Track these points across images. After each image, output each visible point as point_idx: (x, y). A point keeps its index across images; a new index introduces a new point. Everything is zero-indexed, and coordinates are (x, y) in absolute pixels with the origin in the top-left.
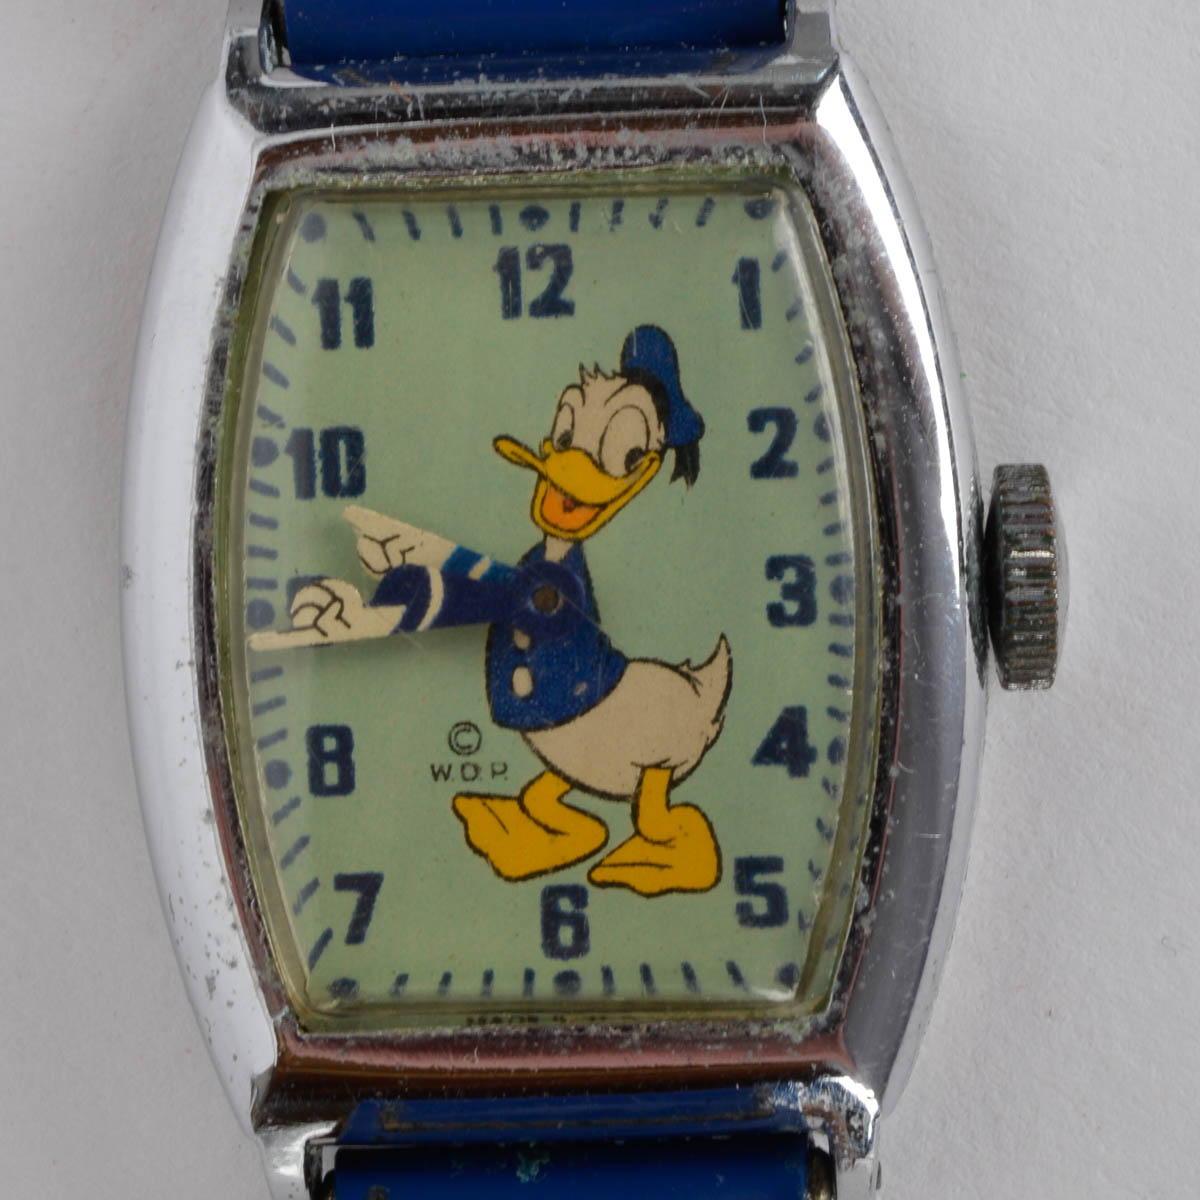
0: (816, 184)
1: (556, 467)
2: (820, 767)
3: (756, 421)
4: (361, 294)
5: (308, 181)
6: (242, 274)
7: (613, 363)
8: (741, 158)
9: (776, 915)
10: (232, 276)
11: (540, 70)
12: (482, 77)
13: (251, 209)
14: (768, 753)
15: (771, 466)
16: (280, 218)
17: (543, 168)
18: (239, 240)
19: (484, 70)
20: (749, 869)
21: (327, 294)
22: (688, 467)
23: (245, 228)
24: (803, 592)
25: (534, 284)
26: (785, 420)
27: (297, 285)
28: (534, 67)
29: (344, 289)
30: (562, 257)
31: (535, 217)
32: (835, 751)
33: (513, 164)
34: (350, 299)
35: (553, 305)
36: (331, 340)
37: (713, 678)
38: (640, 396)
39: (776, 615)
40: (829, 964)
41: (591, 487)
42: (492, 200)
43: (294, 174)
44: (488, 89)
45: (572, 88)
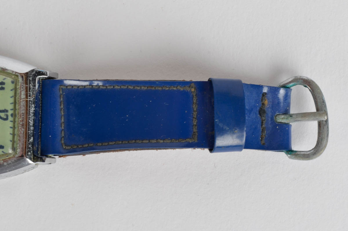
0: (14, 158)
4: (3, 89)
5: (19, 81)
6: (6, 71)
8: (19, 147)
10: (7, 69)
11: (35, 118)
12: (34, 109)
13: (16, 72)
16: (13, 77)
17: (19, 117)
18: (11, 71)
19: (36, 109)
21: (3, 83)
23: (13, 71)
27: (4, 79)
29: (3, 86)
30: (6, 119)
31: (12, 115)
33: (20, 113)
34: (2, 87)
42: (15, 109)
43: (20, 79)
44: (32, 110)
45: (31, 123)
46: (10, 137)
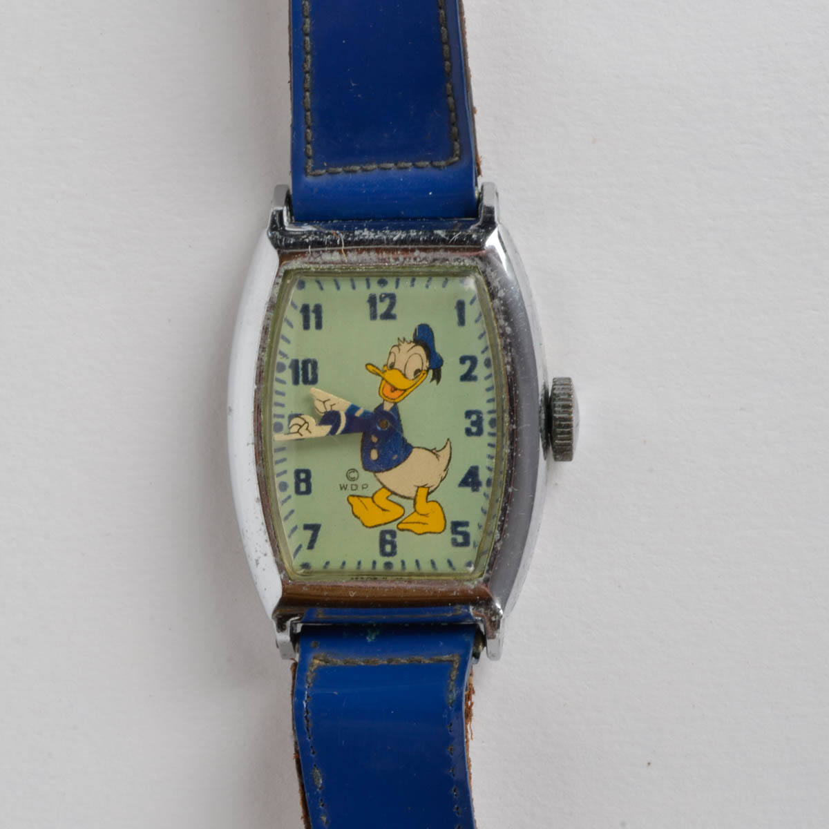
0: (487, 273)
1: (389, 375)
2: (484, 488)
3: (463, 360)
4: (318, 309)
5: (300, 267)
6: (275, 300)
7: (410, 337)
8: (460, 262)
9: (466, 543)
10: (271, 300)
11: (387, 228)
12: (366, 229)
13: (277, 276)
14: (464, 483)
15: (467, 377)
16: (288, 281)
17: (387, 264)
18: (273, 288)
19: (366, 227)
20: (456, 525)
21: (305, 309)
22: (437, 377)
23: (276, 283)
24: (478, 423)
25: (382, 308)
26: (474, 360)
27: (293, 305)
28: (385, 226)
29: (312, 308)
30: (392, 297)
31: (382, 283)
32: (489, 482)
33: (376, 262)
34: (314, 311)
35: (388, 315)
36: (306, 326)
37: (444, 455)
38: (420, 350)
39: (468, 432)
40: (485, 561)
41: (401, 383)
42: (367, 276)
43: (295, 264)
44: (367, 234)
45: (399, 235)
46: (436, 283)
